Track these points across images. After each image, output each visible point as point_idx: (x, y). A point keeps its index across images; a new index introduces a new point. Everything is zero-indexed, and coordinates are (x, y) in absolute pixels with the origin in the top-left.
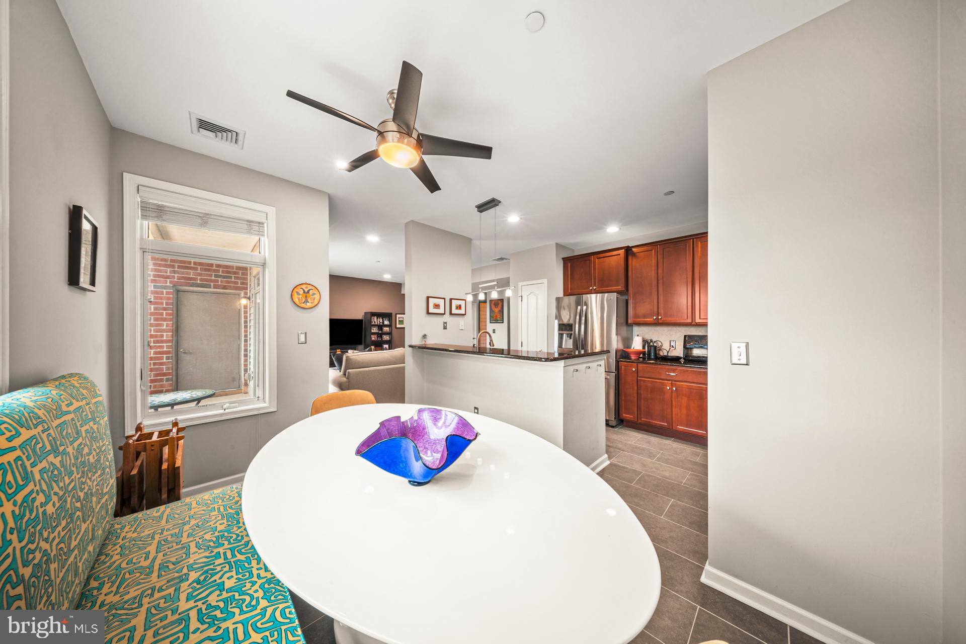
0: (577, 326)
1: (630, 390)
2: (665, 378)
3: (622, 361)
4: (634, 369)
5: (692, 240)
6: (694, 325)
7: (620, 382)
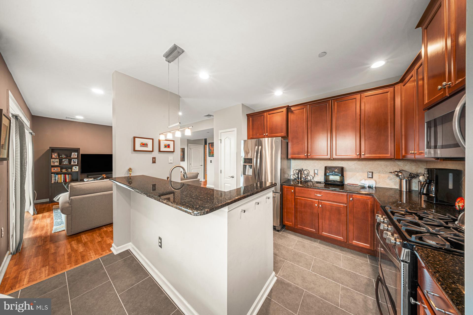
0: (255, 159)
1: (291, 205)
2: (314, 197)
3: (284, 185)
4: (293, 191)
5: (331, 101)
6: (332, 160)
7: (283, 199)
